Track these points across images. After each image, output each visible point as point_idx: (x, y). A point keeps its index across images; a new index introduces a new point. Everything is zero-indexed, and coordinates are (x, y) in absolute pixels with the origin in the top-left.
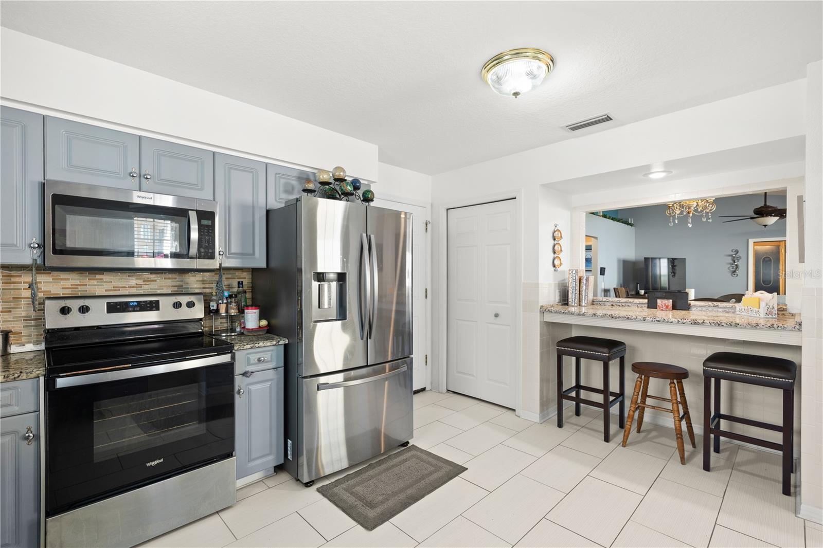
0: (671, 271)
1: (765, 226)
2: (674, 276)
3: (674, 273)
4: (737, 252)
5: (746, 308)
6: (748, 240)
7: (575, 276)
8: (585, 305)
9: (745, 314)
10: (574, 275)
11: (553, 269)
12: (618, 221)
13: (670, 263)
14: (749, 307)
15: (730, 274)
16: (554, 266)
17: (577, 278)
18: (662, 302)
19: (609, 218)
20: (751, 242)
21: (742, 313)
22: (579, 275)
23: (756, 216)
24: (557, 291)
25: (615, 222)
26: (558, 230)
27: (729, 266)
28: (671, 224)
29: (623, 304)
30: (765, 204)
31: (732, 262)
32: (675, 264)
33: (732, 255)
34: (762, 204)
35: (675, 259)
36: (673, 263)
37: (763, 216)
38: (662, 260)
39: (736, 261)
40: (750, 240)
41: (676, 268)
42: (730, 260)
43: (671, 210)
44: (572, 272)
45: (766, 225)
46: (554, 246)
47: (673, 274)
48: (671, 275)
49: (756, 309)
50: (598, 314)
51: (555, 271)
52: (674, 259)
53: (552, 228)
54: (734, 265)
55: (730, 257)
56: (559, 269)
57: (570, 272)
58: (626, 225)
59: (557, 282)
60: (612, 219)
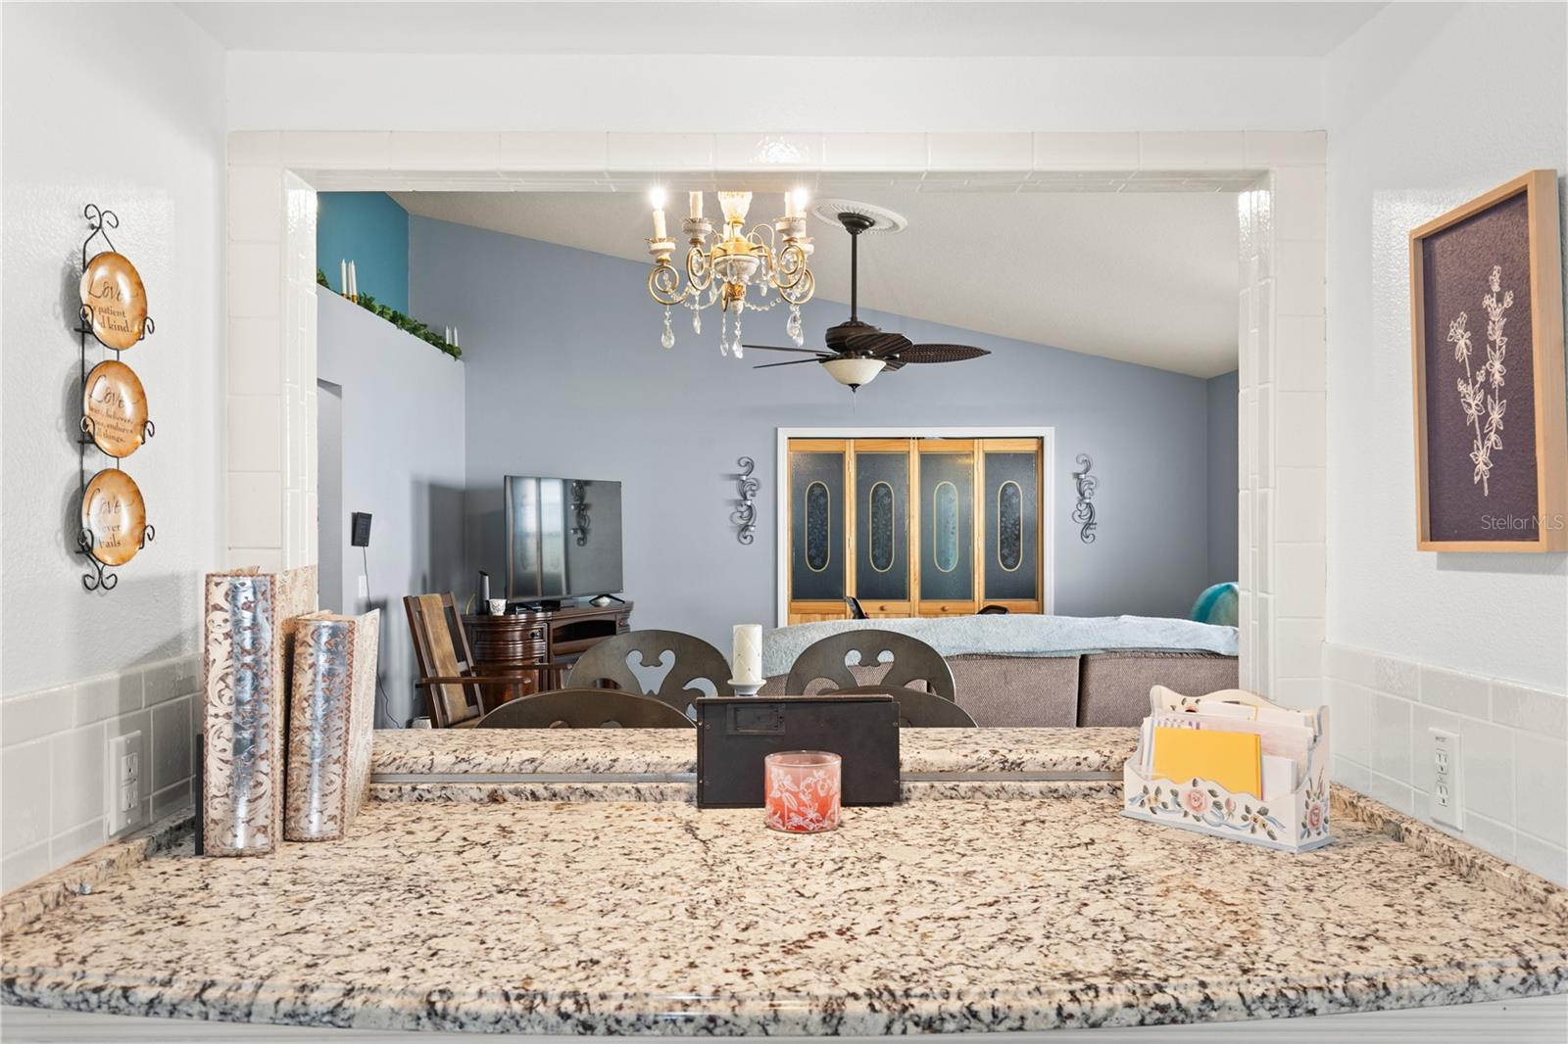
0: (573, 523)
1: (854, 386)
2: (582, 541)
3: (584, 531)
4: (751, 465)
5: (1185, 788)
6: (776, 429)
7: (255, 625)
8: (331, 828)
9: (1179, 818)
10: (247, 615)
11: (73, 572)
12: (414, 330)
13: (571, 497)
14: (1204, 787)
15: (735, 535)
16: (83, 548)
17: (272, 639)
18: (796, 782)
19: (381, 314)
20: (783, 434)
21: (1161, 816)
22: (285, 611)
23: (830, 352)
24: (114, 745)
25: (404, 332)
26: (113, 257)
27: (732, 509)
28: (669, 341)
29: (559, 787)
30: (854, 318)
31: (740, 498)
32: (586, 501)
33: (738, 477)
34: (847, 319)
35: (587, 483)
36: (578, 494)
37: (848, 357)
38: (544, 485)
39: (748, 497)
40: (779, 429)
41: (590, 513)
42: (732, 491)
43: (666, 277)
44: (232, 594)
45: (857, 385)
46: (82, 381)
47: (580, 535)
48: (574, 538)
49: (1242, 800)
50: (466, 1002)
51: (94, 584)
52: (582, 485)
53: (66, 238)
54: (744, 508)
55: (735, 482)
56: (122, 572)
57: (218, 596)
58: (440, 351)
59: (114, 676)
60: (393, 320)
